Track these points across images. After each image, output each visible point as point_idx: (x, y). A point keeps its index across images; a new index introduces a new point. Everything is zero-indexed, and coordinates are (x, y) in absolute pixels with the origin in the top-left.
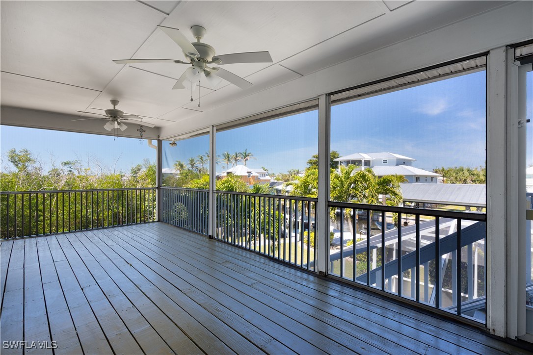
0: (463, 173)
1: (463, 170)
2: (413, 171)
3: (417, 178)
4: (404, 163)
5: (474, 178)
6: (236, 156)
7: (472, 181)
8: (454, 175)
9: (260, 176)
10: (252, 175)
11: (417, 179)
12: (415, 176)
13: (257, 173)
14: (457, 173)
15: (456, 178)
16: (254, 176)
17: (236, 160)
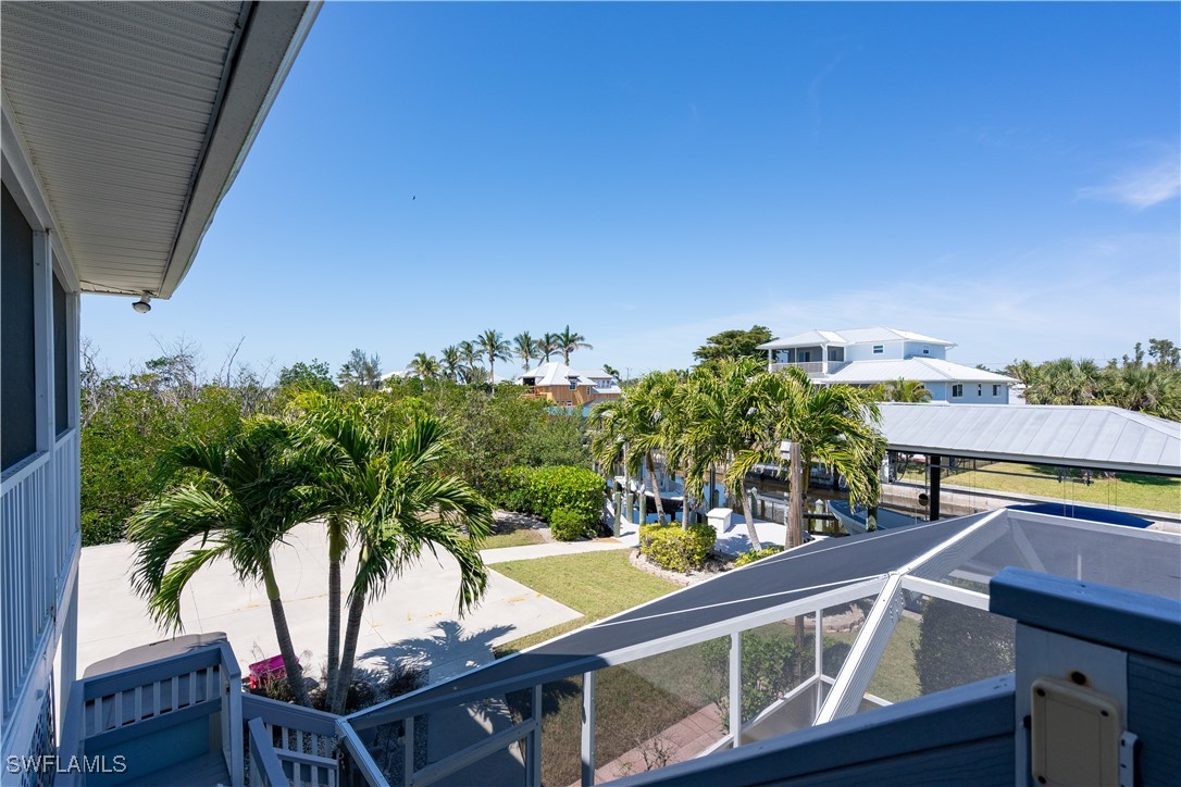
0: (1071, 375)
1: (1070, 368)
2: (947, 372)
3: (955, 388)
4: (926, 352)
5: (1100, 386)
6: (548, 341)
7: (1096, 395)
8: (1048, 379)
9: (599, 387)
10: (579, 383)
11: (957, 390)
12: (949, 382)
13: (592, 379)
14: (1053, 376)
15: (1053, 387)
16: (584, 387)
17: (547, 352)
